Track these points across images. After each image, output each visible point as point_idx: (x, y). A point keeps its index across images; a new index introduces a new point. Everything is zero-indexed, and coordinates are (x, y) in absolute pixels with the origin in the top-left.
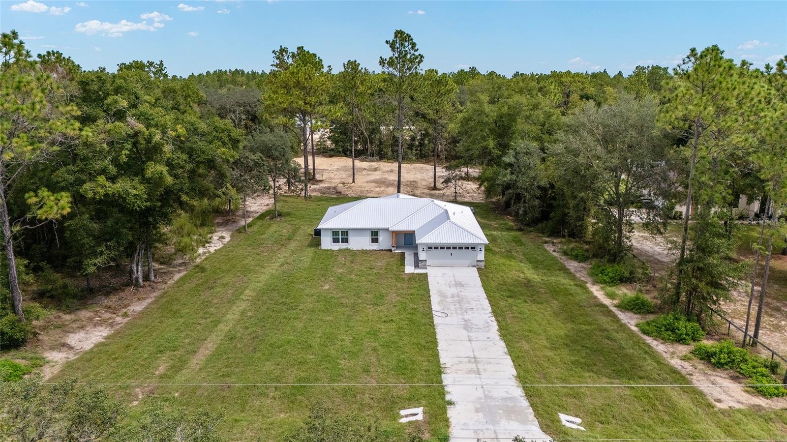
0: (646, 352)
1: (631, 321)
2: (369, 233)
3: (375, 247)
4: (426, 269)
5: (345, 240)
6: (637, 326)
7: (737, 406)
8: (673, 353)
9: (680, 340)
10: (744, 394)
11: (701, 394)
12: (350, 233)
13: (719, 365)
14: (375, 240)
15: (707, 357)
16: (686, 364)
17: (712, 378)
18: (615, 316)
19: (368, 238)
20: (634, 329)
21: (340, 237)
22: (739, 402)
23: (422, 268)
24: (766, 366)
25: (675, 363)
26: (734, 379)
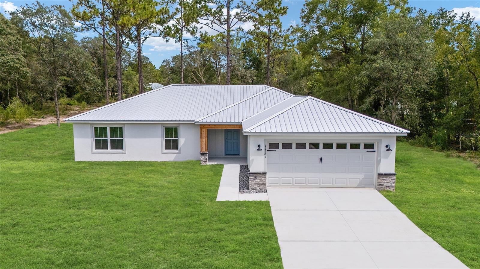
2: (160, 131)
3: (171, 156)
4: (266, 191)
5: (118, 145)
12: (126, 131)
14: (171, 145)
19: (159, 141)
21: (109, 138)
23: (255, 191)
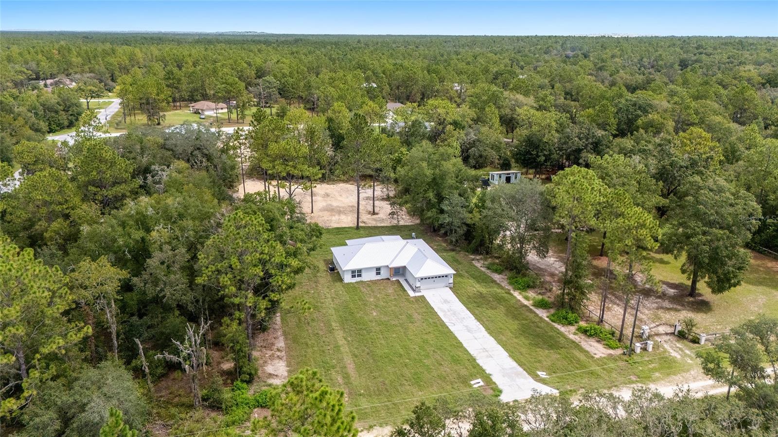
0: (558, 333)
1: (543, 314)
2: (375, 270)
3: (379, 277)
4: (423, 292)
6: (547, 317)
7: (603, 356)
8: (569, 331)
9: (570, 324)
10: (604, 349)
11: (587, 352)
12: (363, 271)
13: (591, 336)
14: (378, 274)
15: (585, 332)
16: (576, 337)
17: (590, 343)
18: (535, 313)
20: (547, 319)
21: (356, 274)
22: (603, 353)
23: (419, 292)
24: (610, 334)
25: (572, 337)
26: (598, 342)
